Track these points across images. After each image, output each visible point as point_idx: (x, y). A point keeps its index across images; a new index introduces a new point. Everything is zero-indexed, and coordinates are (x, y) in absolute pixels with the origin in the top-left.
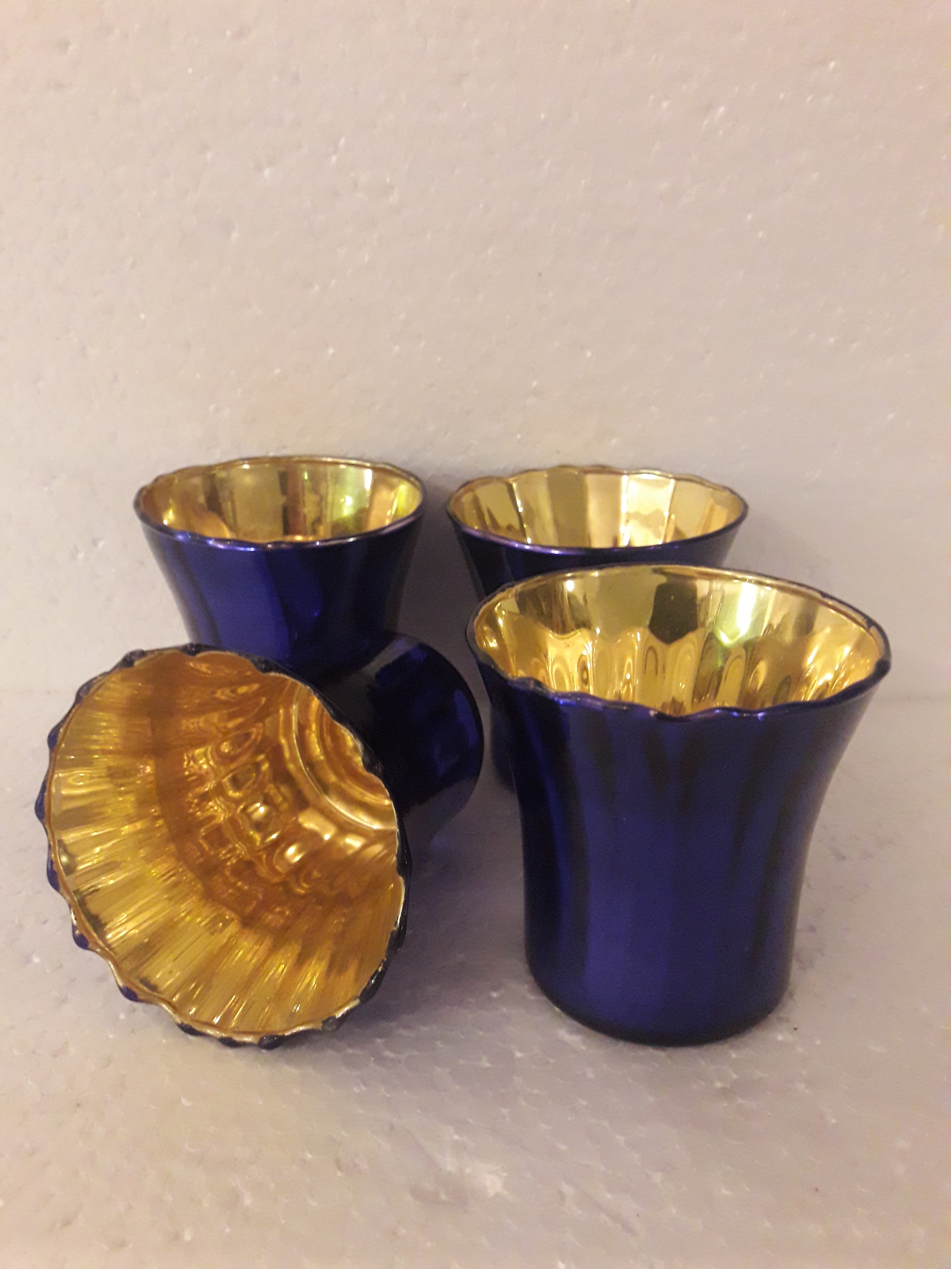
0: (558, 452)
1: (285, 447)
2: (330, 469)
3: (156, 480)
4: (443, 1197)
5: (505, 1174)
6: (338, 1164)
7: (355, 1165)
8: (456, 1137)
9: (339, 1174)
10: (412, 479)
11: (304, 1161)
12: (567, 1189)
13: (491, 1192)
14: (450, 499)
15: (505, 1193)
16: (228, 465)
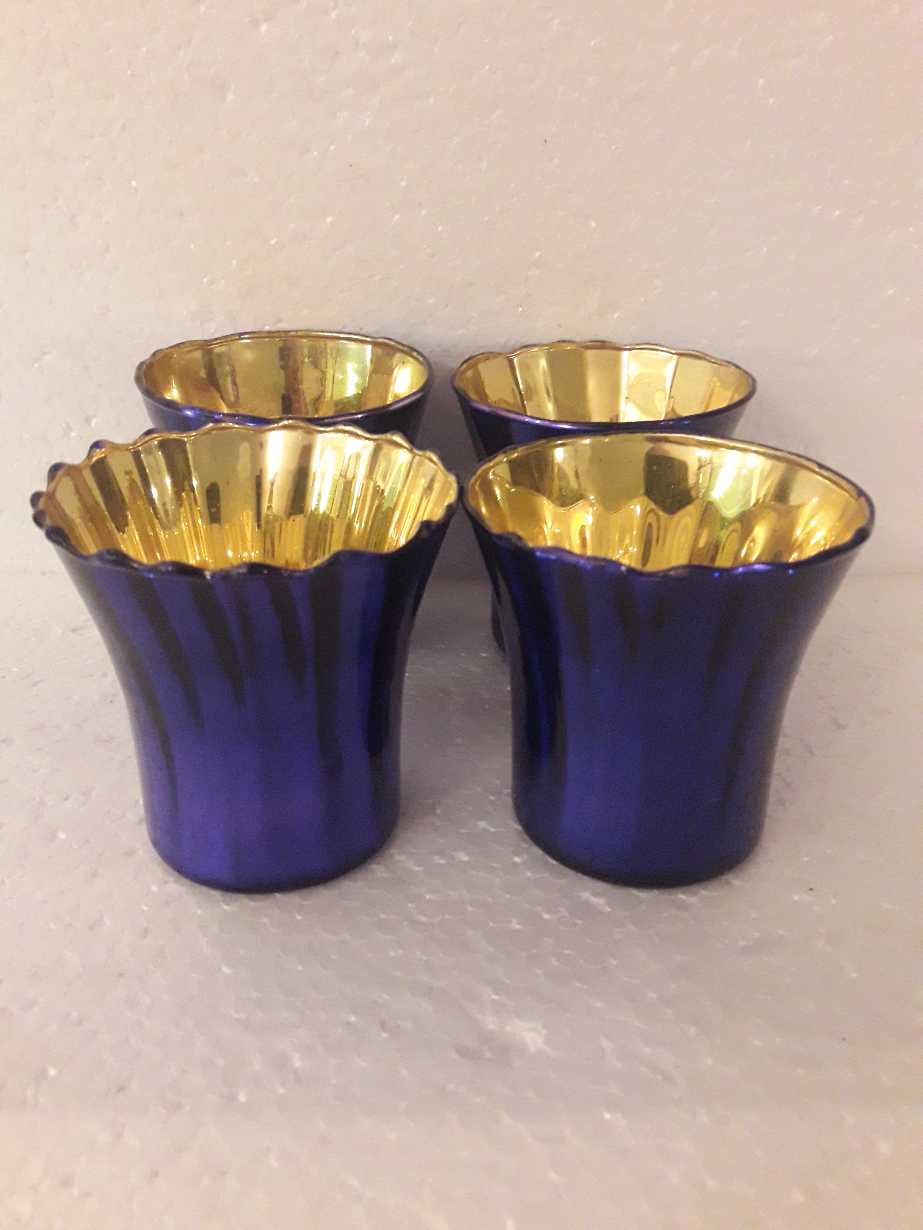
0: (560, 326)
1: (281, 321)
2: (331, 344)
3: (154, 354)
4: (488, 1055)
5: (545, 1032)
6: (384, 1027)
7: (399, 1026)
8: (495, 997)
9: (384, 1035)
10: (415, 354)
11: (348, 1023)
12: (605, 1043)
13: (532, 1048)
14: (454, 375)
15: (547, 1049)
16: (226, 339)
